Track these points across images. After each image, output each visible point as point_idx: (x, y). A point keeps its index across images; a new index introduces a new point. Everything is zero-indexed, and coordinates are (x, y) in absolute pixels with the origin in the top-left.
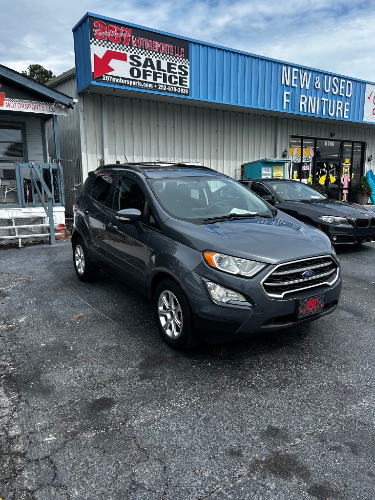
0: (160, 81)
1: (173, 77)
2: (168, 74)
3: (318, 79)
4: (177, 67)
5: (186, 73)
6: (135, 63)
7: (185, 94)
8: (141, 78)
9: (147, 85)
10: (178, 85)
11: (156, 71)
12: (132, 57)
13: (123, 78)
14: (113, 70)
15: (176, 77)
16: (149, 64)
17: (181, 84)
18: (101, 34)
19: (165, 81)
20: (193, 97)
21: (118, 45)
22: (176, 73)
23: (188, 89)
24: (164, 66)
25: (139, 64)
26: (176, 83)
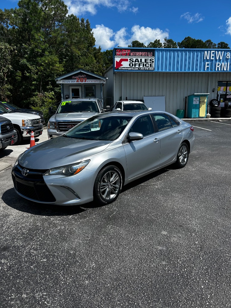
0: (141, 66)
1: (147, 65)
2: (145, 63)
3: (228, 54)
4: (149, 60)
5: (153, 62)
6: (131, 62)
7: (152, 70)
8: (134, 67)
9: (136, 69)
10: (149, 67)
11: (140, 63)
12: (130, 60)
13: (126, 68)
14: (123, 65)
15: (148, 64)
16: (137, 61)
17: (150, 66)
18: (119, 53)
19: (143, 66)
20: (156, 70)
21: (125, 56)
22: (148, 62)
23: (154, 68)
24: (143, 60)
25: (133, 61)
26: (148, 66)
